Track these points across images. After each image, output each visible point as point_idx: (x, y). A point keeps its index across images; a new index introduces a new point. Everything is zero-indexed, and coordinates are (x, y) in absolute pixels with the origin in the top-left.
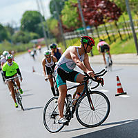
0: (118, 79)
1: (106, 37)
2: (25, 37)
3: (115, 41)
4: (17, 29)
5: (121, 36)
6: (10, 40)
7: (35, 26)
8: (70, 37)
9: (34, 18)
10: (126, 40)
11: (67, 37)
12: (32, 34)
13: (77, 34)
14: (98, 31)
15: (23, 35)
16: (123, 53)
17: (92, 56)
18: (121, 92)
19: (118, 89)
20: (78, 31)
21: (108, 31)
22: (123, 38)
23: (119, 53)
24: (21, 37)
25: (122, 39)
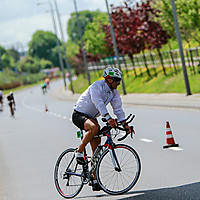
0: (168, 126)
1: (144, 70)
2: (34, 65)
3: (156, 75)
4: (23, 54)
5: (164, 69)
6: (13, 69)
7: (48, 51)
8: (96, 67)
9: (47, 41)
10: (172, 75)
11: (91, 68)
12: (44, 62)
13: (105, 64)
14: (133, 62)
15: (32, 62)
16: (166, 92)
17: (125, 93)
18: (171, 143)
19: (168, 139)
20: (107, 60)
21: (148, 63)
22: (167, 73)
23: (162, 92)
24: (28, 65)
25: (165, 74)
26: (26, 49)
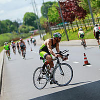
0: (85, 55)
2: (26, 29)
4: (21, 24)
5: (86, 28)
6: (17, 31)
7: (32, 22)
9: (32, 17)
11: (53, 29)
12: (31, 27)
13: (59, 27)
14: (72, 25)
17: (68, 40)
19: (85, 61)
20: (60, 25)
21: (78, 25)
24: (23, 29)
25: (87, 30)
26: (22, 22)
